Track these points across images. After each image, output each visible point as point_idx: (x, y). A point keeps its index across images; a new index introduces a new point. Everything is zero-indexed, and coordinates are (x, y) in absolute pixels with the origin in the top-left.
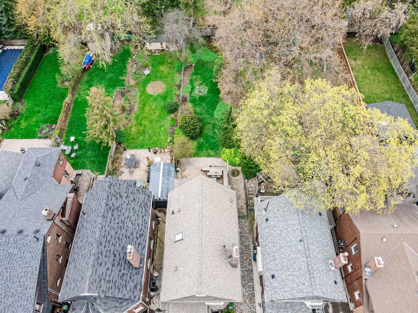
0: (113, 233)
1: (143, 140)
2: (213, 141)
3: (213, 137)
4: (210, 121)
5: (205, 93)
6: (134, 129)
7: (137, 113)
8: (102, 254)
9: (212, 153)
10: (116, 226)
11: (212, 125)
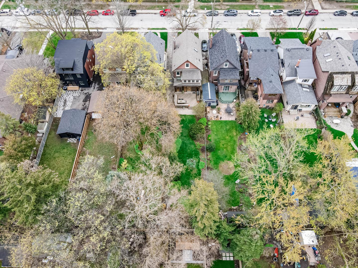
1: (226, 126)
4: (185, 138)
5: (188, 160)
6: (235, 134)
7: (235, 146)
11: (183, 135)
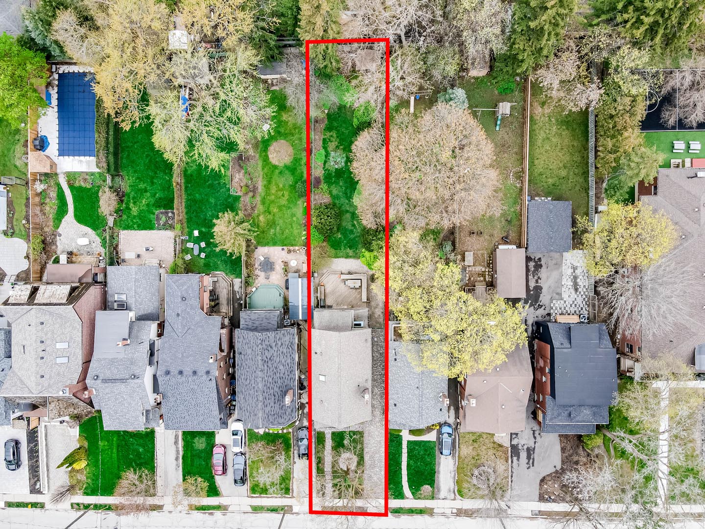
0: (270, 380)
2: (352, 236)
3: (352, 232)
4: (348, 209)
5: (343, 164)
6: (261, 218)
7: (263, 194)
8: (266, 398)
9: (351, 252)
10: (271, 374)
11: (350, 215)
